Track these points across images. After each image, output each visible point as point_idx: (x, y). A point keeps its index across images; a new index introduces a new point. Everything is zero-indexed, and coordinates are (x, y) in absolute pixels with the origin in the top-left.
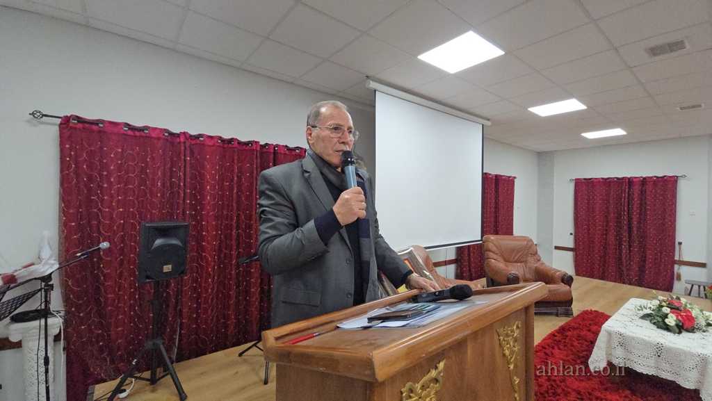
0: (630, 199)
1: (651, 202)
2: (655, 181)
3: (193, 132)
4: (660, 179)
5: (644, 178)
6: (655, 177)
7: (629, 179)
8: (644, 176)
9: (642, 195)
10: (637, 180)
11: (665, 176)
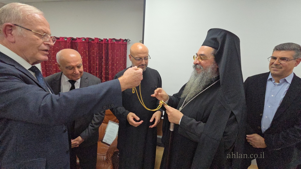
3: (75, 37)
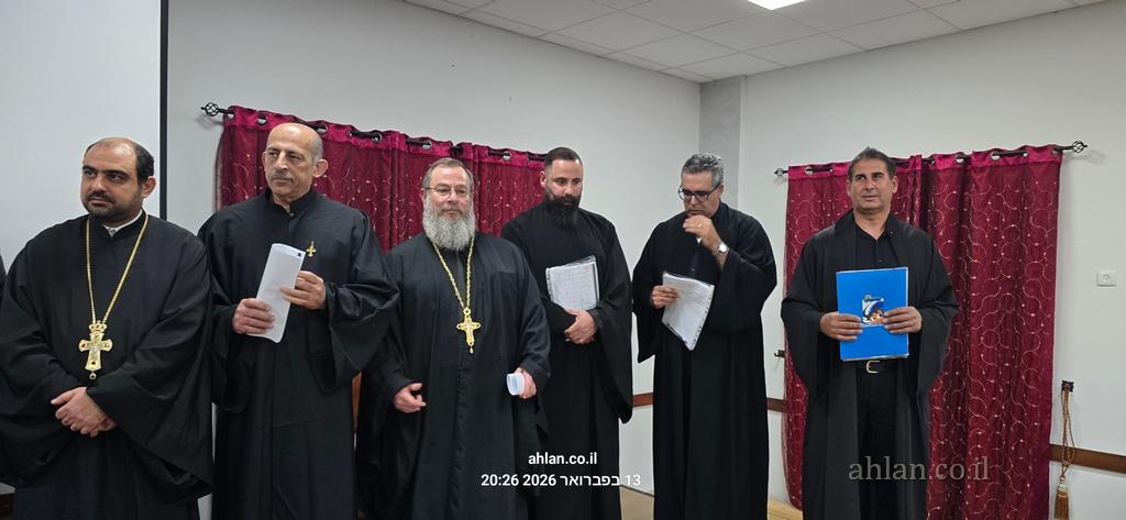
1: (982, 241)
2: (995, 166)
4: (1011, 160)
6: (997, 151)
7: (926, 163)
8: (968, 152)
9: (959, 216)
11: (1023, 148)
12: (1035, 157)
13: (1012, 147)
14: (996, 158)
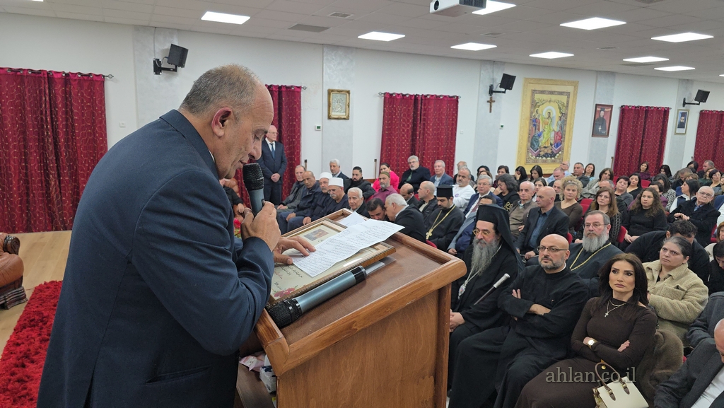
0: (52, 105)
1: (78, 109)
2: (80, 79)
4: (85, 78)
5: (67, 75)
6: (80, 73)
7: (48, 73)
8: (67, 72)
9: (66, 99)
10: (59, 76)
11: (90, 74)
12: (96, 78)
13: (86, 72)
14: (79, 76)
